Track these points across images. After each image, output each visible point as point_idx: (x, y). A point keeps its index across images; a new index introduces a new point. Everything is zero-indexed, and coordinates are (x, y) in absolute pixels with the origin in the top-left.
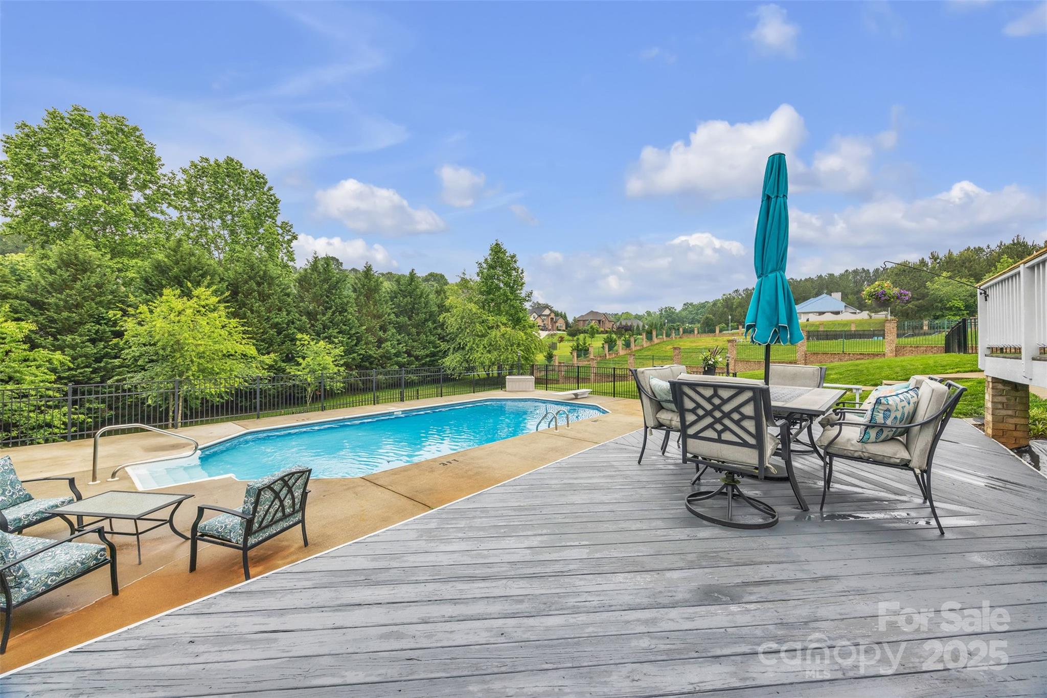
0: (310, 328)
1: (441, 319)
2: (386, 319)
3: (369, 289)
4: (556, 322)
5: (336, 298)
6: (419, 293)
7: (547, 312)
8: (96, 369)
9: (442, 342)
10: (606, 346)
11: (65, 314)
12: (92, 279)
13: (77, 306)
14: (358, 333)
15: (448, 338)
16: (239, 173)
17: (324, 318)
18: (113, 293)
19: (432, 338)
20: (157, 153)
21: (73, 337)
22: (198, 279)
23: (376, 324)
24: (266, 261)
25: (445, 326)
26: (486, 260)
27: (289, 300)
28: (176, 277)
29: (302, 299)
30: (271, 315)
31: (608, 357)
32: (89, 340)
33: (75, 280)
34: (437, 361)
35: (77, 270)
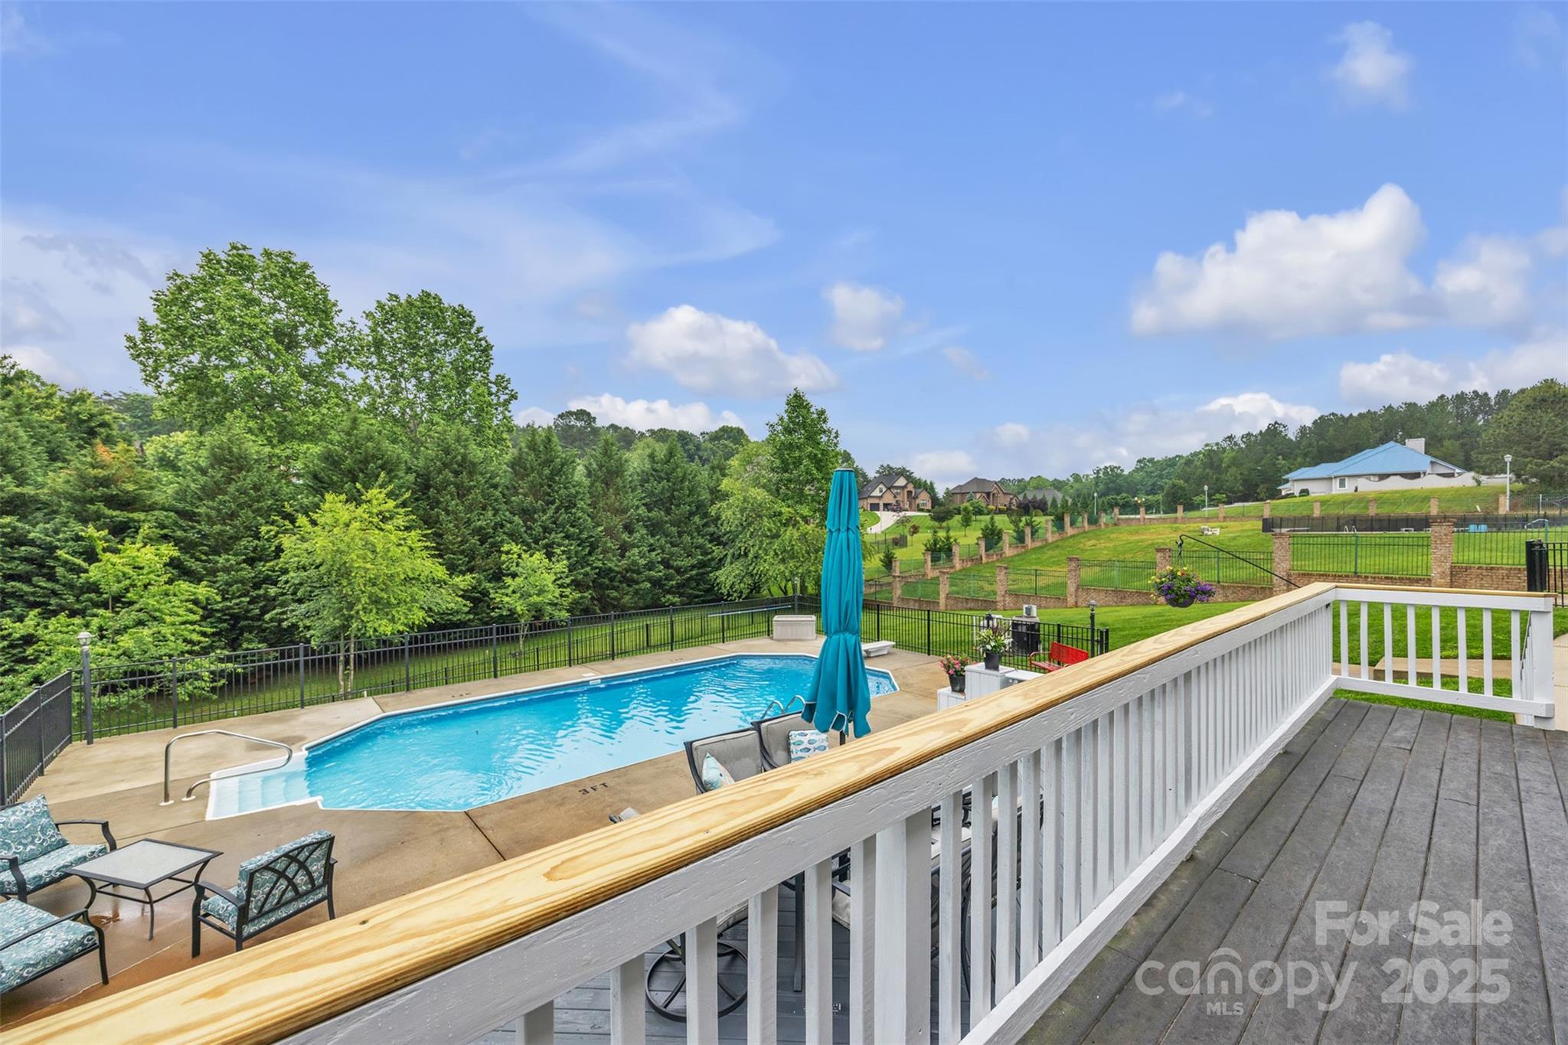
0: (525, 532)
1: (713, 511)
2: (632, 514)
3: (609, 472)
4: (916, 498)
5: (560, 488)
6: (681, 475)
7: (901, 482)
8: (255, 598)
9: (715, 545)
10: (983, 544)
11: (217, 528)
12: (248, 480)
13: (233, 515)
14: (592, 537)
15: (724, 539)
16: (437, 314)
17: (544, 518)
18: (274, 495)
19: (701, 541)
20: (332, 297)
21: (227, 556)
22: (376, 472)
23: (617, 522)
24: (467, 440)
25: (720, 522)
26: (781, 419)
27: (497, 493)
28: (350, 471)
29: (515, 490)
30: (473, 516)
31: (984, 560)
32: (244, 561)
33: (229, 481)
34: (707, 573)
35: (231, 468)
